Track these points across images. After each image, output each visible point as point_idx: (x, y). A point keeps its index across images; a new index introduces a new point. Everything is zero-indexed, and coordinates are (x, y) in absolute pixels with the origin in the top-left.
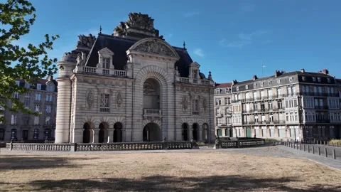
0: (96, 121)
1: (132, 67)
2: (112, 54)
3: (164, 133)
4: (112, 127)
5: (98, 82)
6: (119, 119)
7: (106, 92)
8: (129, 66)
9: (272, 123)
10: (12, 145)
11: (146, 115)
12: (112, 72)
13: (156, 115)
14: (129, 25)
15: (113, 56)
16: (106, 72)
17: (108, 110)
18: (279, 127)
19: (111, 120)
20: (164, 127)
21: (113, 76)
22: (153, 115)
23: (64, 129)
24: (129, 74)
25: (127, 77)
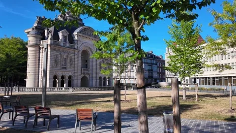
0: (60, 74)
1: (77, 42)
2: (68, 34)
3: (90, 82)
4: (67, 78)
5: (61, 50)
6: (71, 74)
7: (65, 57)
8: (76, 42)
9: (127, 77)
10: (19, 89)
11: (83, 72)
12: (68, 45)
13: (87, 72)
14: (68, 14)
15: (68, 35)
16: (65, 45)
17: (65, 68)
18: (131, 80)
19: (67, 74)
20: (91, 79)
21: (68, 47)
22: (86, 72)
23: (35, 79)
24: (76, 47)
25: (75, 49)
